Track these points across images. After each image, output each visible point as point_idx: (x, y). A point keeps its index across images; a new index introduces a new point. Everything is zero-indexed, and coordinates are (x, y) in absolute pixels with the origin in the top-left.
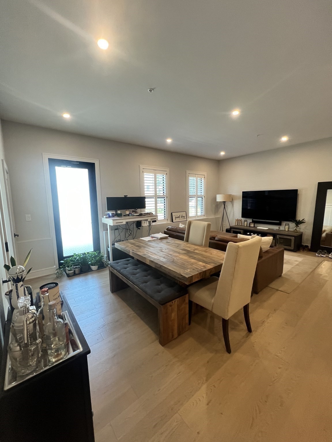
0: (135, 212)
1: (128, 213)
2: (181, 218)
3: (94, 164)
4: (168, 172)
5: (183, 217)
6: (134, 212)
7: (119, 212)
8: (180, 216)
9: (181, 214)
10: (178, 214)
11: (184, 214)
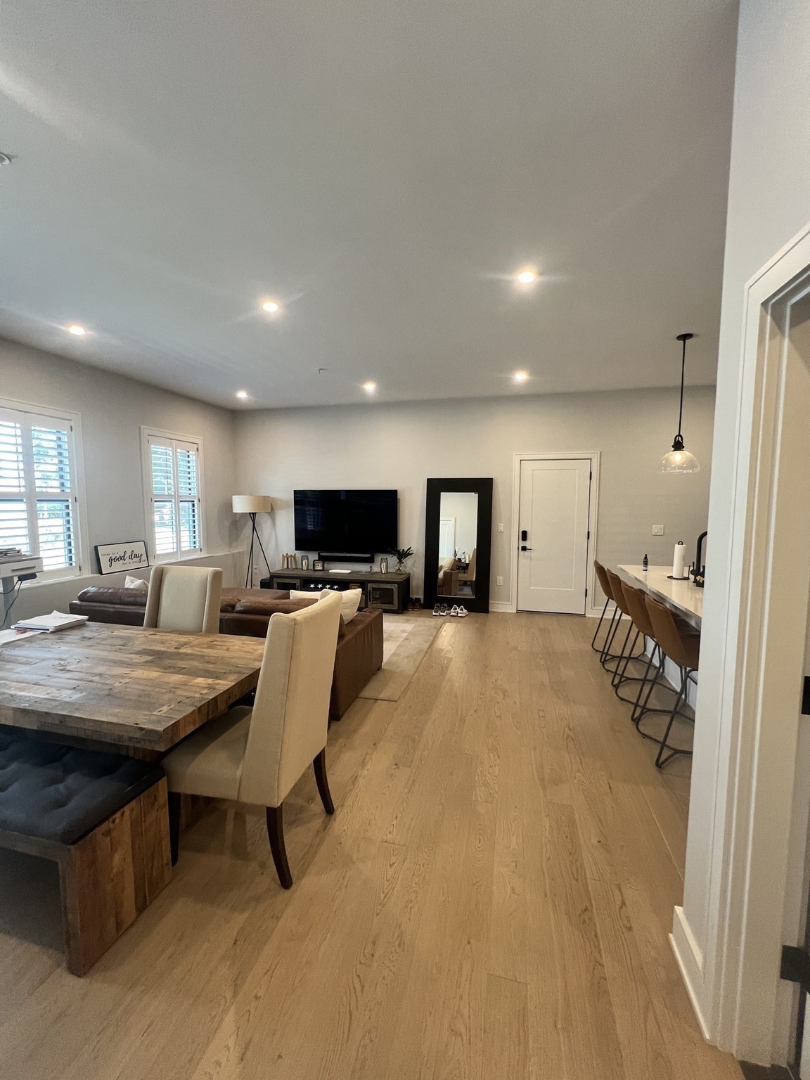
2: (127, 560)
4: (77, 423)
8: (127, 555)
9: (128, 548)
10: (119, 550)
11: (138, 547)
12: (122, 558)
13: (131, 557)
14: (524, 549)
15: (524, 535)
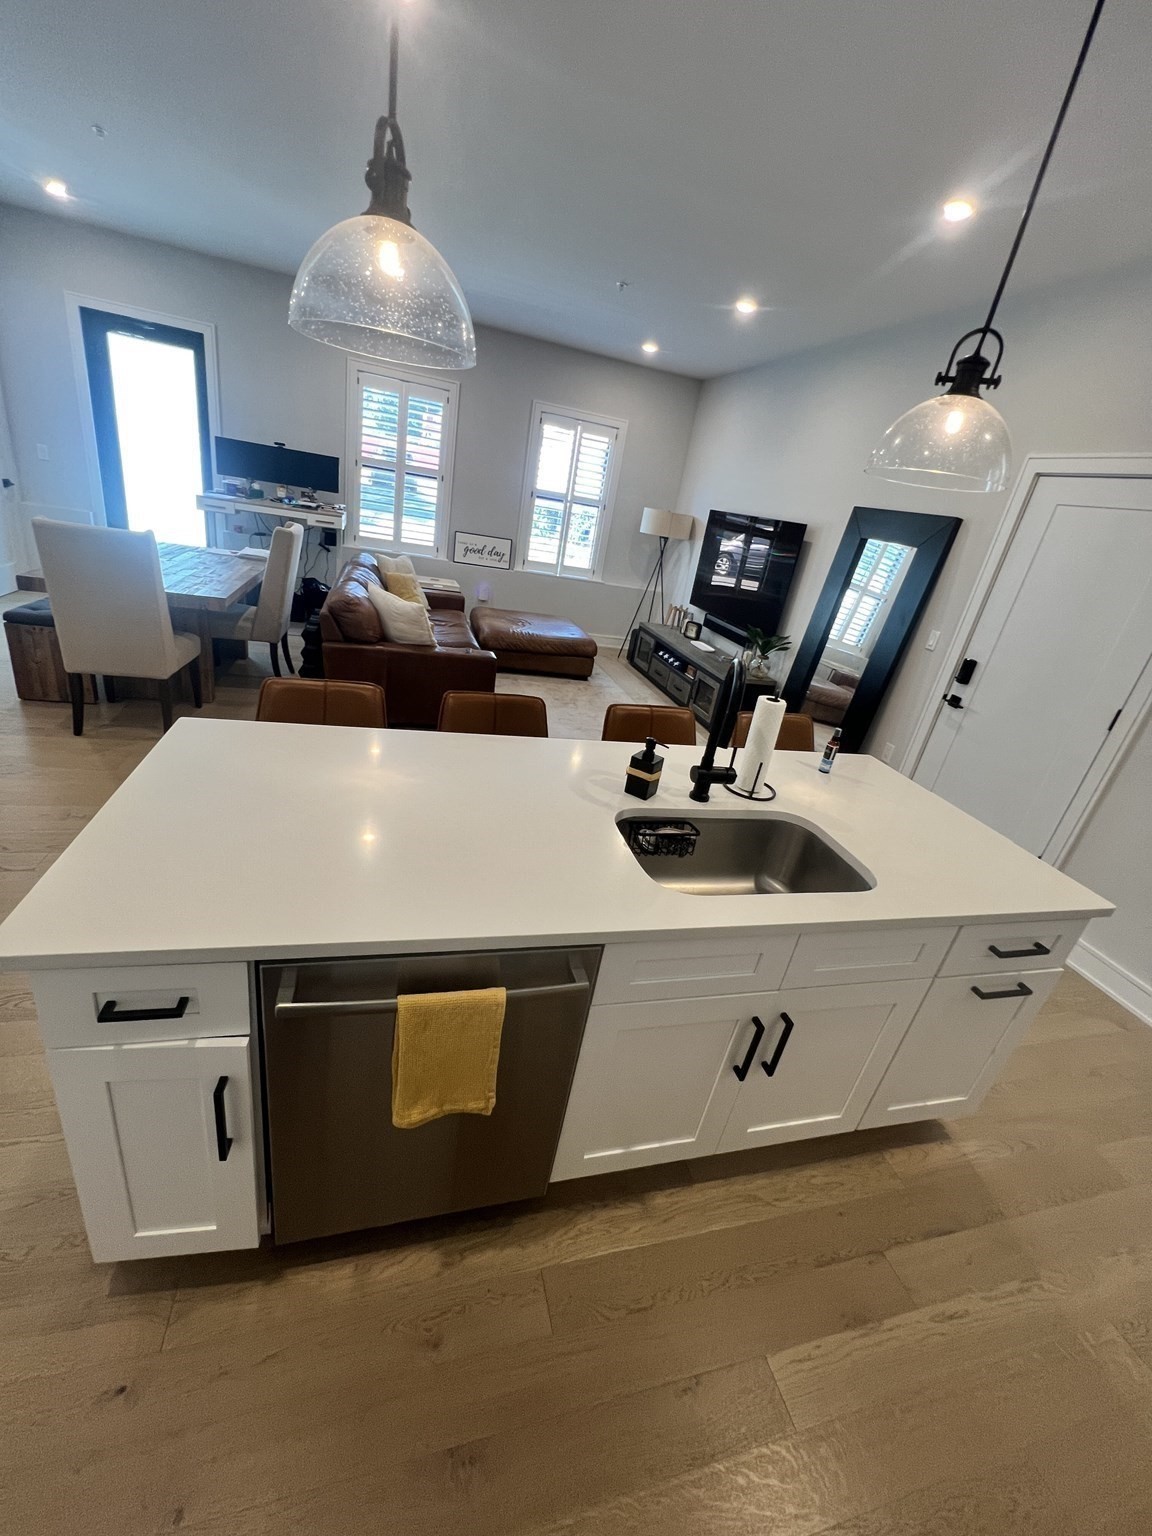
0: (309, 497)
1: (281, 493)
2: (485, 555)
3: (200, 336)
4: (454, 394)
5: (497, 554)
6: (306, 496)
7: (256, 486)
8: (487, 550)
9: (490, 543)
10: (479, 542)
11: (504, 547)
12: (480, 551)
13: (490, 553)
14: (955, 702)
15: (966, 672)
